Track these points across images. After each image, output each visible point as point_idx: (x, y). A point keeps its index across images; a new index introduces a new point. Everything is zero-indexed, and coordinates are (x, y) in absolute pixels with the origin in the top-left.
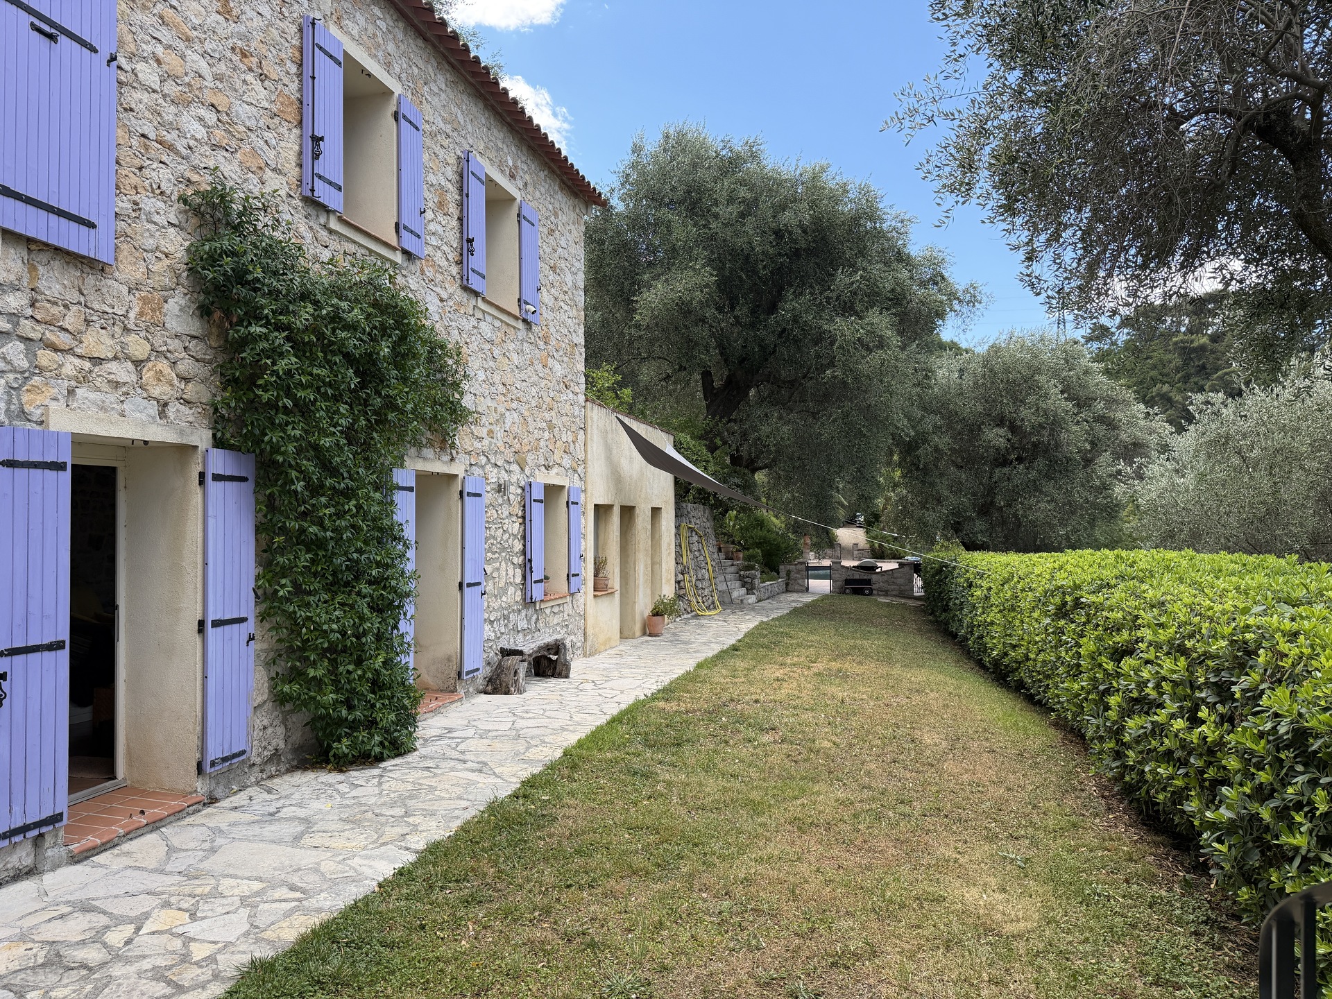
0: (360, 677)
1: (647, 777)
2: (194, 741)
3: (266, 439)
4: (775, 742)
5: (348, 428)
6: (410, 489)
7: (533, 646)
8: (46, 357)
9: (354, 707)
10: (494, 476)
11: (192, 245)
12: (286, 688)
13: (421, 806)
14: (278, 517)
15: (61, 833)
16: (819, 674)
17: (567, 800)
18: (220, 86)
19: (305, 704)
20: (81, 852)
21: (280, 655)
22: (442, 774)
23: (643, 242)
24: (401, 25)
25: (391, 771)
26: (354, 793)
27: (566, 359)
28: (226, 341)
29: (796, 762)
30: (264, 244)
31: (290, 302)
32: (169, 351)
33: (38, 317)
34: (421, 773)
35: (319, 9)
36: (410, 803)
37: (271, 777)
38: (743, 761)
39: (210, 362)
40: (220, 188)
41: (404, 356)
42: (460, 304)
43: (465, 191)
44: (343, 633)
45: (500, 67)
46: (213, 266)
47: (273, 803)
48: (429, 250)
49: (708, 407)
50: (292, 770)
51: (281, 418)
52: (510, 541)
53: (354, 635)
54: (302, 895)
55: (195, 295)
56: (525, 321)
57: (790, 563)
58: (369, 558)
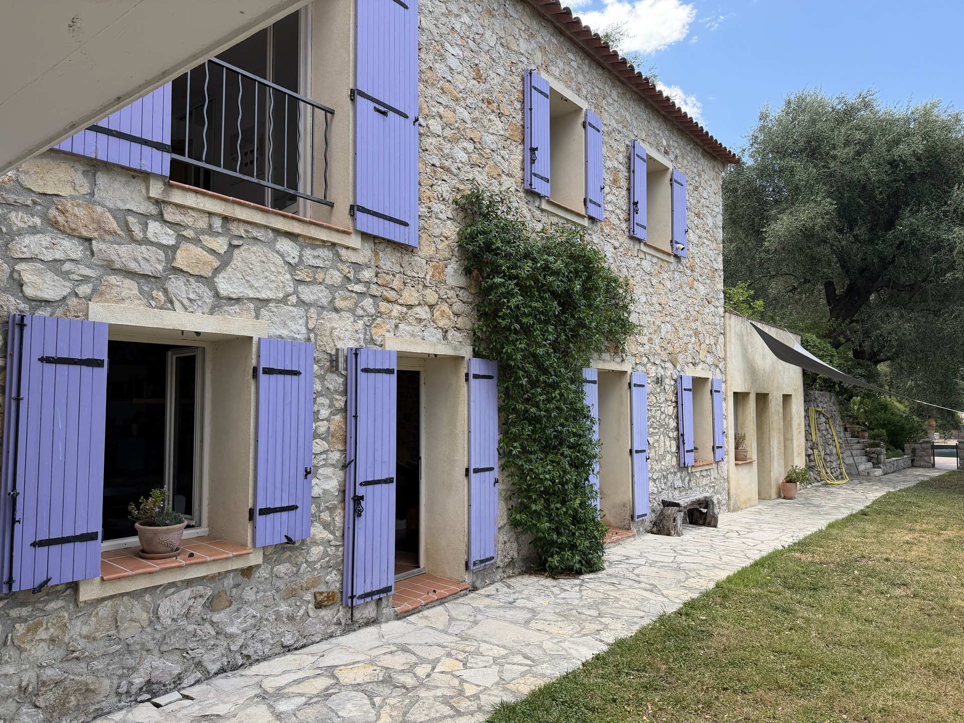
0: (564, 512)
1: (788, 613)
2: (464, 548)
3: (504, 350)
4: (907, 596)
5: (554, 341)
6: (594, 382)
7: (687, 500)
8: (384, 306)
9: (561, 533)
10: (653, 371)
11: (460, 230)
12: (518, 517)
13: (609, 611)
14: (511, 402)
15: (391, 599)
16: (949, 541)
17: (720, 621)
18: (476, 126)
19: (530, 528)
20: (401, 613)
21: (514, 494)
22: (624, 589)
23: (770, 185)
24: (587, 61)
25: (587, 582)
26: (563, 595)
27: (708, 281)
28: (480, 289)
29: (929, 615)
30: (502, 224)
31: (518, 260)
32: (448, 298)
33: (379, 283)
34: (608, 587)
35: (534, 63)
36: (602, 608)
37: (509, 577)
38: (876, 609)
39: (471, 303)
40: (476, 191)
41: (590, 290)
42: (628, 250)
43: (632, 169)
44: (553, 482)
45: (655, 76)
46: (472, 242)
47: (511, 595)
48: (607, 214)
49: (831, 311)
50: (522, 573)
51: (513, 337)
52: (667, 420)
53: (560, 483)
54: (531, 663)
55: (462, 261)
56: (675, 256)
57: (915, 442)
58: (568, 430)
